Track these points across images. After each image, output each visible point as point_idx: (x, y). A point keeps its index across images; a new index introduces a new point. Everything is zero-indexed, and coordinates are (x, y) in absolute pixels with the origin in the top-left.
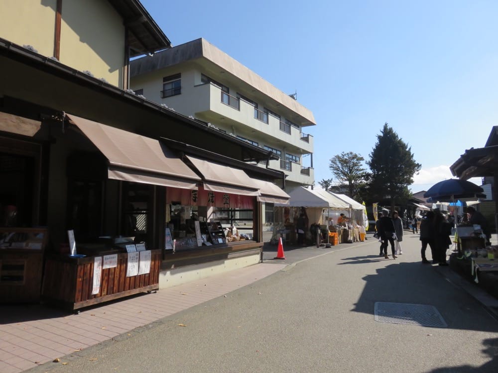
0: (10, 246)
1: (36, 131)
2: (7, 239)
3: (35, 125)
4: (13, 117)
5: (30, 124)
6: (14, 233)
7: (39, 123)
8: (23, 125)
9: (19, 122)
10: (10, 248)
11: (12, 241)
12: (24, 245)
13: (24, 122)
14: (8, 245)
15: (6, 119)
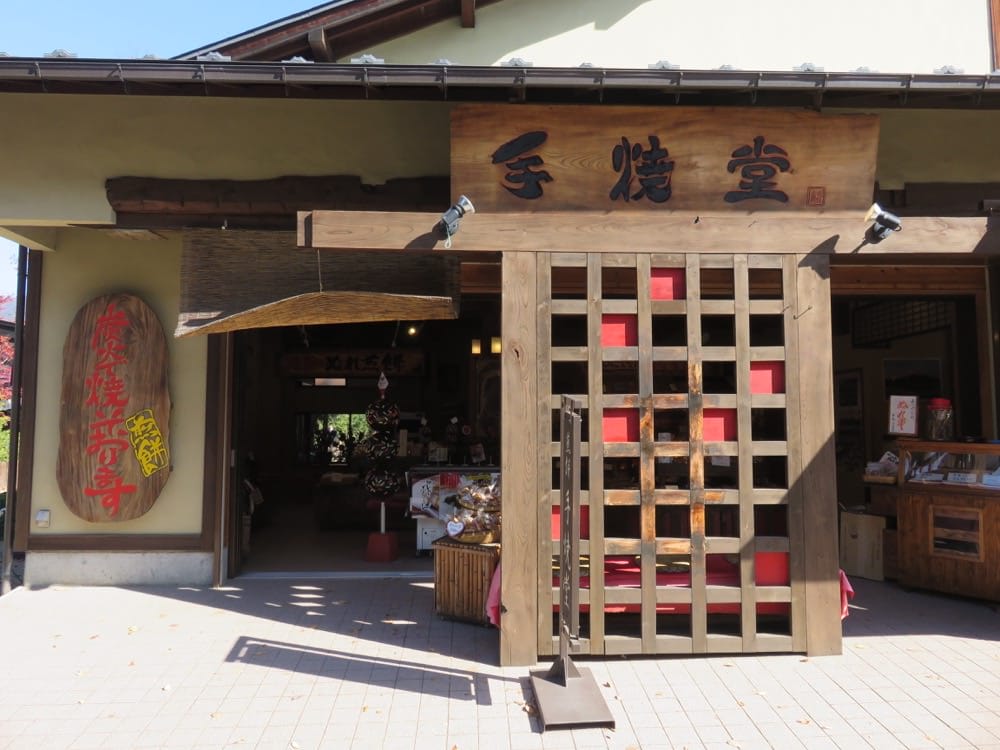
0: (945, 478)
1: (978, 239)
2: (935, 466)
3: (976, 227)
4: (929, 221)
5: (965, 226)
6: (945, 454)
7: (983, 221)
8: (950, 233)
9: (942, 228)
10: (945, 483)
11: (944, 470)
12: (971, 479)
13: (950, 227)
14: (940, 477)
15: (917, 229)
